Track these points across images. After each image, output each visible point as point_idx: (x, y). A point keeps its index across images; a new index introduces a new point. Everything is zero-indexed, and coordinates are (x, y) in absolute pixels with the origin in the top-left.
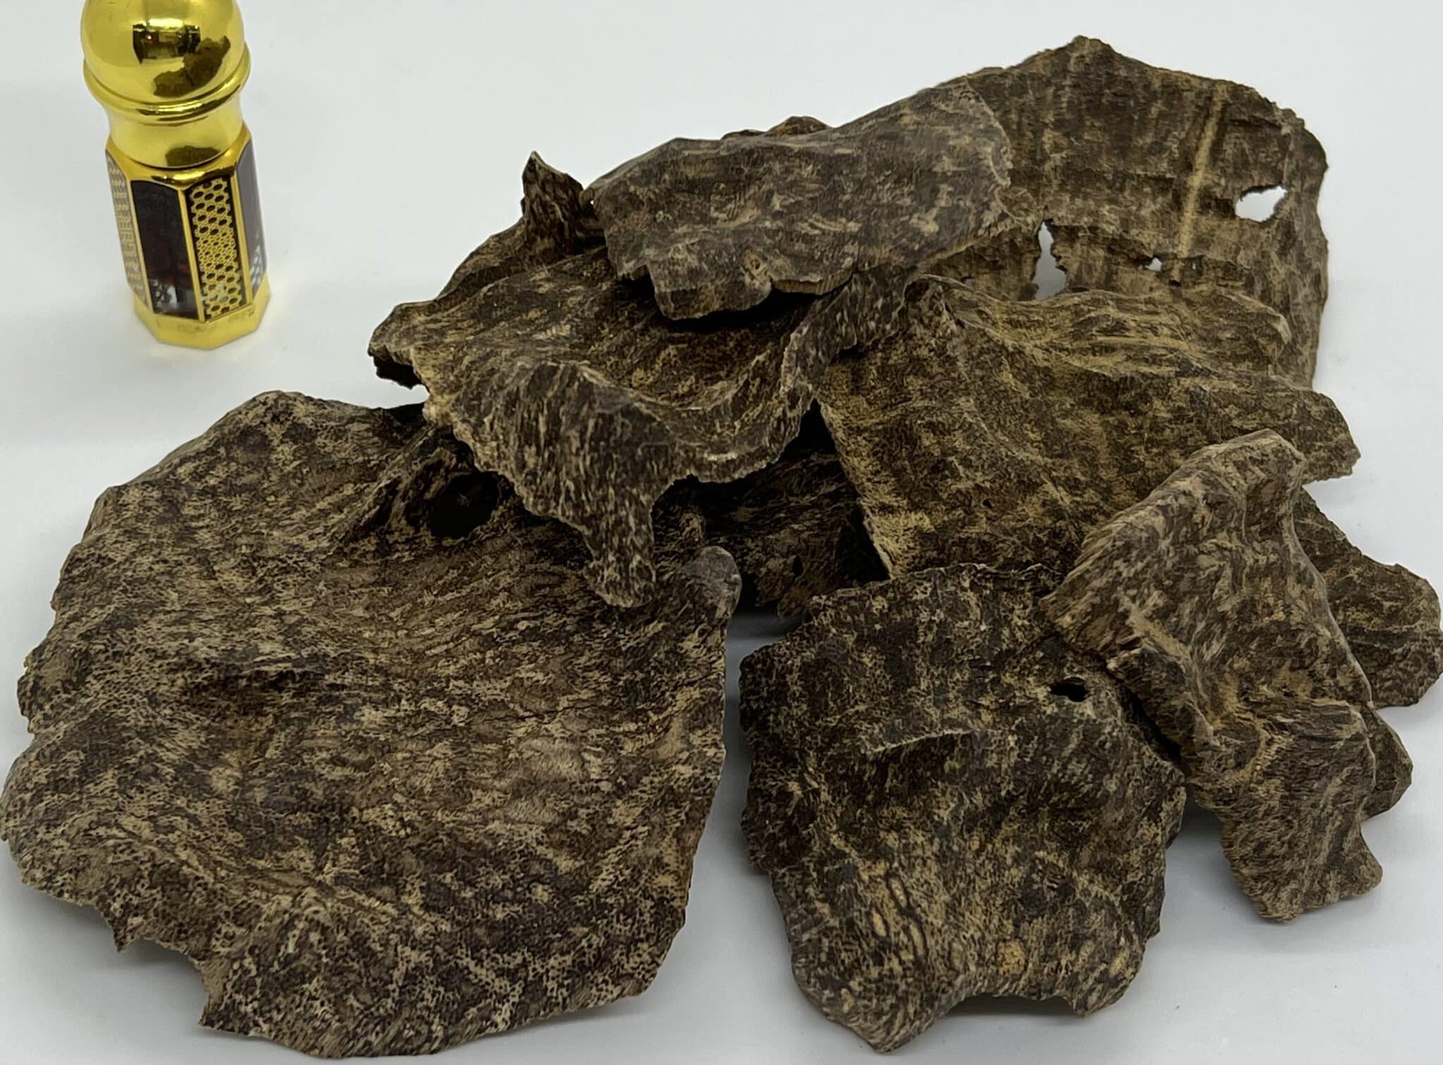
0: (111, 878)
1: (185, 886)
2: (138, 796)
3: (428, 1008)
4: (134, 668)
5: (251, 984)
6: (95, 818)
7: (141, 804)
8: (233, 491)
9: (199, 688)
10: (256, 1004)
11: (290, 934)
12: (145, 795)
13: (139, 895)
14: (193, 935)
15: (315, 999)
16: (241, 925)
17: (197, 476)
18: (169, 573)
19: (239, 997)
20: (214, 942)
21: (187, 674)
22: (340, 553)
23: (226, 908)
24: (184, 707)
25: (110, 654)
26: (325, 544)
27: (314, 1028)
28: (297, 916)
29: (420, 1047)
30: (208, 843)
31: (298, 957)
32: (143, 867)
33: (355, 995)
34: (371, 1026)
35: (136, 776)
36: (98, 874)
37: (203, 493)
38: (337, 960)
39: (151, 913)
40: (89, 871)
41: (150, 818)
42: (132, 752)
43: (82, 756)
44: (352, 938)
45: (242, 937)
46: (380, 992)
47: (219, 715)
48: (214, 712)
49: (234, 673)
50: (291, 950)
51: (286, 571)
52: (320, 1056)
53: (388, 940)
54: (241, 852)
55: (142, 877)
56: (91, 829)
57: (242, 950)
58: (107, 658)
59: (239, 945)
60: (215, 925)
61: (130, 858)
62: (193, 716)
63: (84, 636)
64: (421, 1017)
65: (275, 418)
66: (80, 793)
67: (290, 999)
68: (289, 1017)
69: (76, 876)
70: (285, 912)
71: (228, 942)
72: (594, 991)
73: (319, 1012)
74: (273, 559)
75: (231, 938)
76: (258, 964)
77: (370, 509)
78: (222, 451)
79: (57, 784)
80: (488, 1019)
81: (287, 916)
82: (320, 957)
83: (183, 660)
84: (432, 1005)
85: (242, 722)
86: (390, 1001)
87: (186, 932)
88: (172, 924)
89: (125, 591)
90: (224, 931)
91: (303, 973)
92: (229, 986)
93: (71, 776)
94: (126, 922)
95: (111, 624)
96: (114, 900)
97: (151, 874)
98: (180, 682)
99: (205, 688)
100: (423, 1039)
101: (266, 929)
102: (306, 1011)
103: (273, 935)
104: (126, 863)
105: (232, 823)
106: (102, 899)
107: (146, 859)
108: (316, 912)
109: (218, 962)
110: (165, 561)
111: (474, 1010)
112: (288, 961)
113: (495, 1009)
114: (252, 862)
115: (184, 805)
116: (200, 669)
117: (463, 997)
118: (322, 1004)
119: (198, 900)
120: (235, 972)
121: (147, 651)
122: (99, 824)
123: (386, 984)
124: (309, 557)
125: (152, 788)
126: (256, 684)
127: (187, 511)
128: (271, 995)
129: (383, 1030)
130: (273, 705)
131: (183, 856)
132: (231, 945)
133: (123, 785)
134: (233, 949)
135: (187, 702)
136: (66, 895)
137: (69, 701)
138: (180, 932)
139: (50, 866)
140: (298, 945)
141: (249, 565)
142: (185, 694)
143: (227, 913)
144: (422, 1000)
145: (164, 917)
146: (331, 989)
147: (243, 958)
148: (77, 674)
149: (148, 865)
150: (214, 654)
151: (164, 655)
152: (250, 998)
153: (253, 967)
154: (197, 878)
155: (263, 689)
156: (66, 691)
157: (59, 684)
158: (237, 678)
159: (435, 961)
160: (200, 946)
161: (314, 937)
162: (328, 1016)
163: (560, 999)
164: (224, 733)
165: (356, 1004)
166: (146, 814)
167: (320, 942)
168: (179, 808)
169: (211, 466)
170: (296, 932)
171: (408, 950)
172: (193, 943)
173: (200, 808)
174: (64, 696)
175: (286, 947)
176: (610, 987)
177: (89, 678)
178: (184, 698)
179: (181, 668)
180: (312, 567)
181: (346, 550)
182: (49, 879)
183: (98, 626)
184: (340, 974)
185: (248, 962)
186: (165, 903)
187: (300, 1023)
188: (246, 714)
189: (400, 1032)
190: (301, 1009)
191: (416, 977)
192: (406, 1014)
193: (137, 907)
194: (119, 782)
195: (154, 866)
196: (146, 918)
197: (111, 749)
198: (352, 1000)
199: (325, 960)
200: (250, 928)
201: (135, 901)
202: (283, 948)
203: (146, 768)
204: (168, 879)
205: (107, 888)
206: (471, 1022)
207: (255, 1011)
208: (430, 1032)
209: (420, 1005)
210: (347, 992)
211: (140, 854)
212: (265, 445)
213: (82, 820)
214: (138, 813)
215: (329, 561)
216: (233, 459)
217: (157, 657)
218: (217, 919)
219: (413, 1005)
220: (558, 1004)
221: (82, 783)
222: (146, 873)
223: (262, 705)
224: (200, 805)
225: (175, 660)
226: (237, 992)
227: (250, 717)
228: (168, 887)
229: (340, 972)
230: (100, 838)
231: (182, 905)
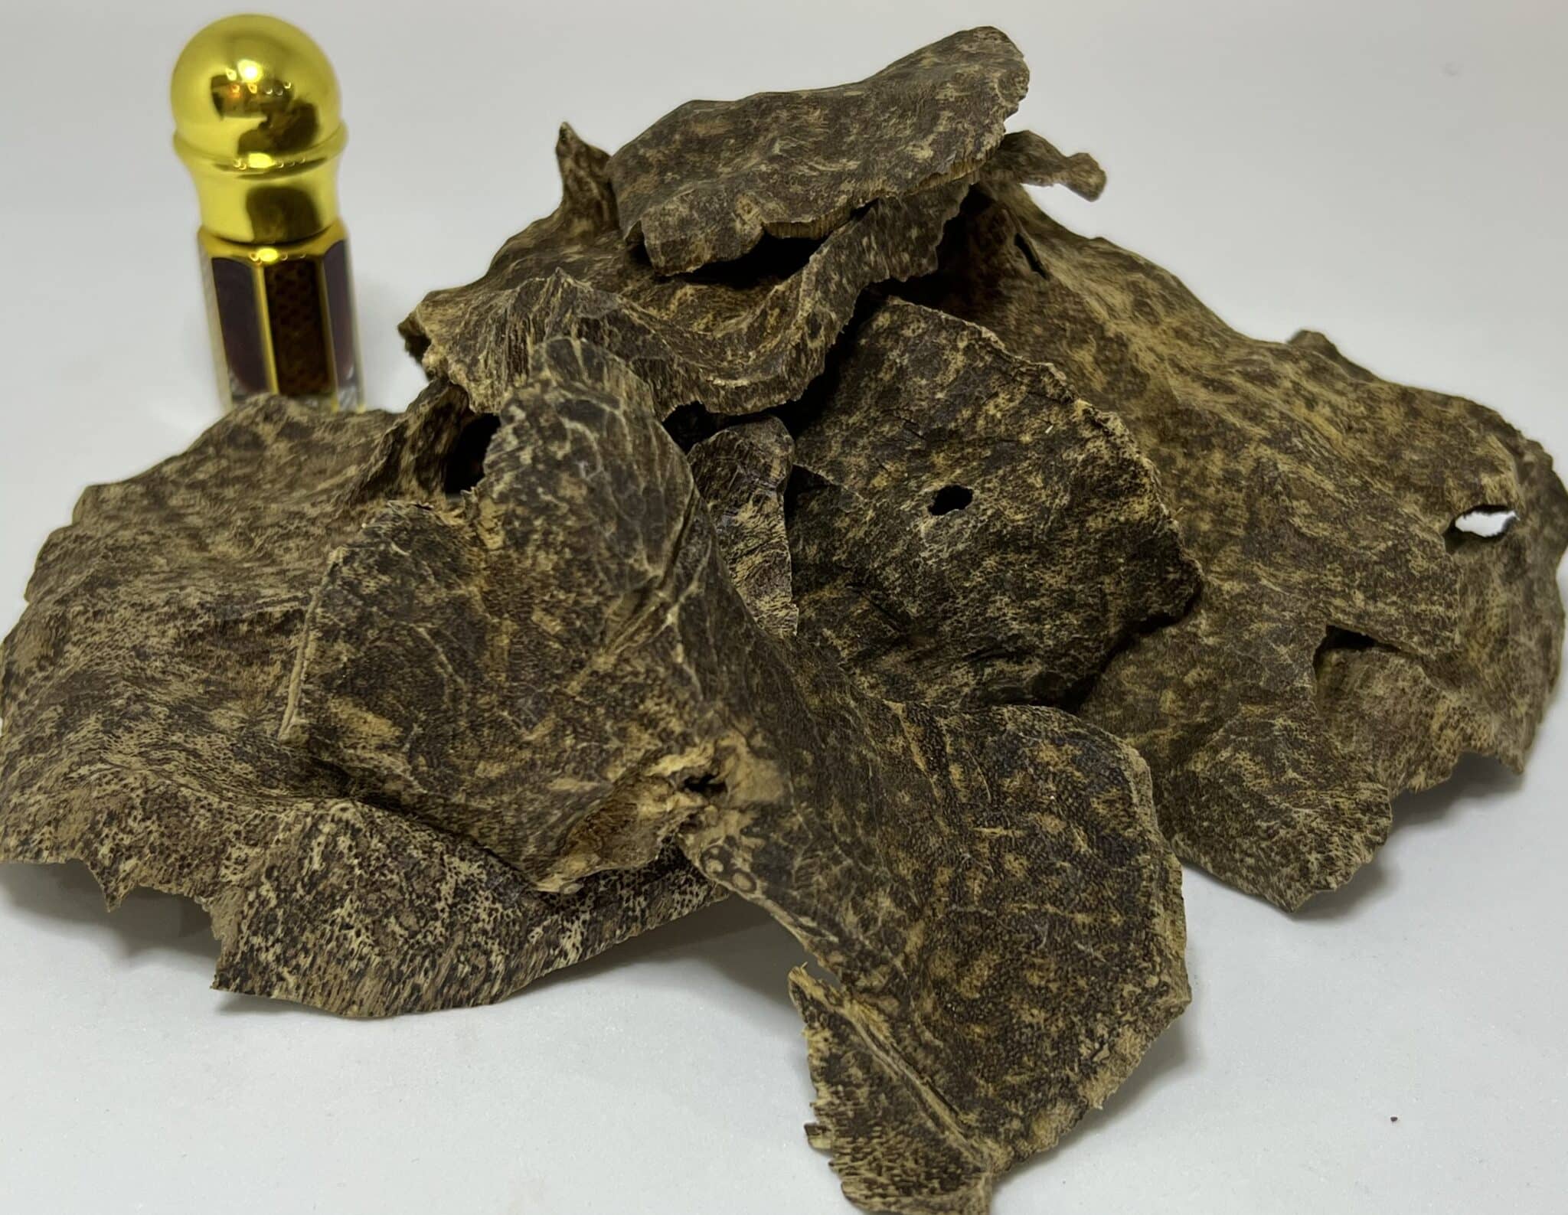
0: (96, 814)
1: (185, 810)
2: (128, 736)
3: (484, 932)
4: (118, 626)
5: (271, 919)
6: (76, 759)
7: (129, 742)
8: (224, 483)
9: (193, 638)
10: (278, 948)
11: (314, 843)
12: (135, 735)
13: (131, 832)
14: (197, 866)
15: (349, 927)
16: (255, 845)
17: (184, 472)
18: (156, 543)
19: (257, 941)
20: (223, 871)
21: (179, 623)
22: (346, 517)
23: (235, 827)
24: (177, 659)
25: (90, 614)
26: (329, 508)
27: (351, 972)
28: (321, 817)
29: (478, 991)
30: (211, 774)
31: (325, 875)
32: (133, 795)
33: (397, 918)
34: (419, 959)
35: (124, 716)
36: (81, 816)
37: (191, 486)
38: (372, 874)
39: (146, 850)
40: (71, 817)
41: (140, 754)
42: (118, 695)
43: (60, 709)
44: (389, 846)
45: (257, 858)
46: (427, 915)
47: (219, 666)
48: (212, 664)
49: (234, 617)
50: (316, 866)
51: (288, 536)
52: (359, 1017)
53: (432, 849)
54: (250, 783)
55: (133, 808)
56: (71, 771)
57: (257, 874)
58: (87, 620)
59: (253, 867)
60: (224, 851)
61: (117, 787)
62: (188, 669)
63: (61, 602)
64: (476, 945)
65: (267, 418)
66: (59, 746)
67: (318, 933)
68: (319, 961)
69: (56, 828)
70: (307, 815)
71: (241, 868)
72: (677, 896)
73: (355, 945)
74: (272, 526)
75: (243, 862)
76: (277, 889)
78: (211, 450)
79: (31, 747)
80: (556, 945)
81: (309, 820)
82: (352, 868)
83: (174, 609)
84: (489, 927)
85: (245, 674)
86: (438, 924)
87: (189, 865)
88: (171, 860)
89: (105, 557)
90: (234, 856)
91: (332, 895)
92: (244, 928)
93: (48, 731)
94: (117, 871)
95: (90, 586)
96: (102, 843)
97: (144, 802)
98: (172, 632)
99: (201, 636)
100: (481, 977)
101: (286, 842)
102: (339, 946)
103: (294, 848)
104: (114, 794)
105: (240, 755)
106: (88, 844)
107: (137, 784)
108: (344, 810)
109: (229, 893)
110: (151, 533)
111: (539, 930)
112: (312, 882)
113: (564, 930)
114: (267, 791)
115: (181, 741)
116: (194, 615)
117: (525, 914)
118: (358, 934)
119: (203, 823)
120: (251, 905)
121: (133, 605)
122: (80, 764)
123: (433, 902)
124: (313, 521)
125: (142, 727)
126: (259, 629)
127: (174, 502)
128: (296, 930)
129: (433, 964)
130: (280, 652)
131: (182, 781)
132: (242, 872)
133: (108, 727)
134: (247, 874)
135: (181, 654)
136: (45, 854)
137: (47, 678)
138: (181, 867)
139: (26, 827)
140: (325, 857)
141: (244, 538)
142: (178, 645)
143: (237, 833)
144: (477, 921)
145: (163, 852)
146: (367, 912)
147: (259, 884)
148: (54, 646)
149: (140, 792)
150: (209, 598)
151: (152, 607)
152: (271, 939)
153: (272, 895)
154: (199, 799)
155: (268, 634)
156: (42, 668)
157: (34, 663)
158: (236, 622)
159: (489, 874)
160: (207, 879)
161: (344, 842)
162: (366, 950)
163: (638, 913)
164: (225, 685)
165: (398, 930)
166: (136, 751)
167: (350, 848)
168: (175, 744)
169: (198, 463)
170: (322, 839)
171: (456, 861)
172: (197, 876)
173: (200, 743)
174: (40, 675)
175: (311, 862)
176: (695, 888)
177: (69, 647)
178: (177, 650)
179: (173, 617)
180: (318, 531)
181: (353, 513)
182: (25, 843)
183: (76, 588)
184: (379, 890)
185: (267, 890)
186: (162, 835)
187: (333, 968)
188: (250, 664)
189: (453, 968)
190: (333, 944)
191: (468, 893)
192: (459, 940)
193: (129, 848)
194: (104, 724)
195: (146, 792)
196: (140, 859)
197: (93, 697)
198: (392, 925)
199: (357, 872)
200: (266, 845)
201: (127, 841)
202: (306, 862)
203: (137, 708)
204: (166, 804)
205: (92, 829)
206: (536, 948)
207: (278, 959)
208: (489, 965)
209: (474, 927)
210: (387, 915)
211: (131, 780)
212: (257, 443)
213: (62, 768)
214: (128, 750)
215: (335, 525)
216: (223, 456)
217: (143, 610)
218: (226, 842)
219: (467, 928)
220: (635, 919)
221: (60, 735)
222: (138, 801)
223: (267, 652)
224: (199, 740)
225: (166, 609)
226: (255, 934)
227: (254, 668)
228: (164, 815)
229: (375, 887)
230: (82, 778)
231: (183, 833)
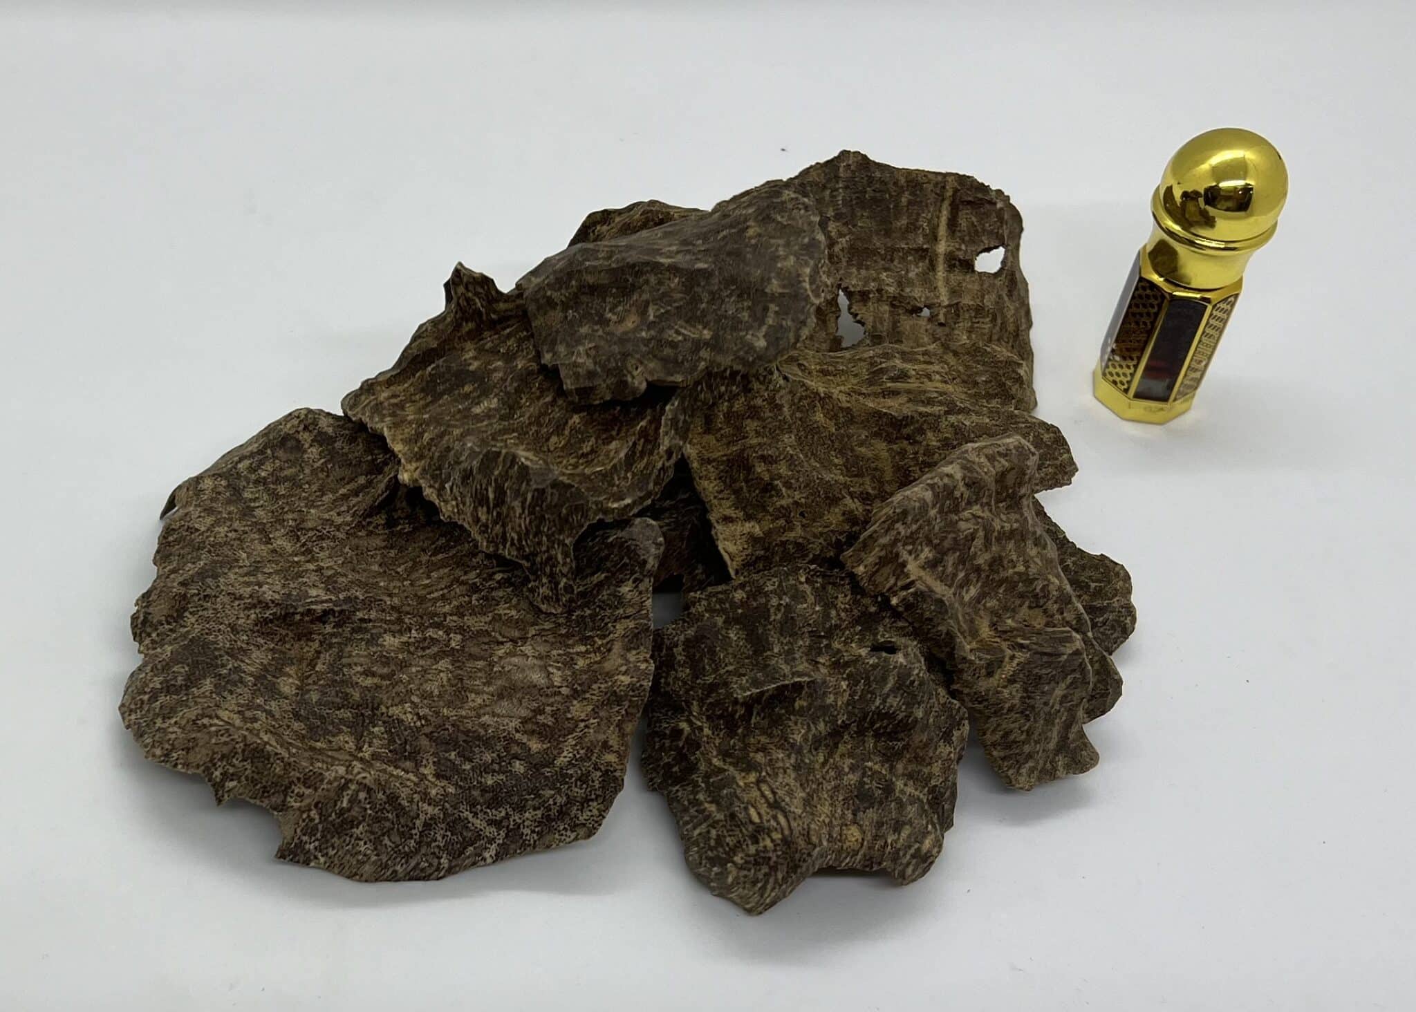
0: (214, 753)
1: (268, 760)
2: (229, 698)
3: (438, 847)
4: (219, 606)
5: (315, 828)
6: (200, 712)
7: (231, 702)
8: (278, 481)
9: (266, 621)
10: (317, 843)
11: (345, 793)
12: (234, 696)
13: (234, 766)
14: (273, 794)
15: (361, 840)
16: (309, 787)
17: (252, 470)
18: (239, 539)
19: (305, 838)
20: (289, 799)
21: (258, 611)
22: (360, 526)
23: (298, 775)
24: (256, 634)
25: (202, 596)
26: (349, 519)
27: (358, 861)
28: (351, 780)
29: (431, 875)
30: (281, 730)
31: (349, 810)
32: (237, 746)
33: (389, 837)
34: (399, 859)
35: (227, 682)
36: (204, 751)
37: (257, 482)
38: (377, 813)
39: (243, 779)
40: (197, 749)
41: (239, 712)
42: (223, 666)
43: (187, 669)
44: (388, 797)
45: (309, 796)
46: (406, 835)
47: (280, 640)
48: (277, 638)
49: (292, 611)
50: (345, 805)
51: (321, 538)
52: (359, 881)
53: (412, 799)
54: (304, 737)
55: (236, 753)
56: (198, 719)
57: (309, 805)
58: (199, 600)
59: (307, 801)
60: (290, 788)
61: (228, 739)
62: (262, 641)
63: (183, 584)
64: (434, 853)
65: (306, 428)
66: (186, 694)
67: (342, 840)
68: (340, 853)
69: (187, 753)
70: (342, 778)
71: (299, 799)
72: (557, 836)
73: (362, 849)
74: (312, 529)
75: (301, 796)
76: (320, 814)
77: (383, 493)
78: (269, 451)
79: (168, 688)
80: (480, 855)
81: (343, 781)
82: (366, 809)
83: (255, 601)
84: (442, 845)
85: (296, 646)
86: (413, 841)
87: (268, 792)
88: (258, 787)
89: (209, 552)
90: (296, 792)
91: (352, 821)
92: (298, 830)
93: (179, 683)
94: (223, 786)
95: (202, 574)
96: (216, 770)
97: (244, 751)
98: (253, 616)
99: (271, 621)
100: (433, 869)
101: (328, 790)
102: (353, 848)
103: (332, 794)
104: (226, 743)
105: (297, 716)
106: (207, 769)
107: (240, 740)
108: (365, 778)
109: (292, 813)
110: (236, 531)
111: (471, 848)
112: (342, 812)
113: (486, 848)
114: (312, 743)
115: (262, 703)
116: (267, 607)
117: (464, 839)
118: (365, 843)
119: (278, 769)
120: (304, 820)
121: (229, 594)
122: (203, 716)
123: (411, 829)
124: (338, 528)
125: (238, 690)
126: (307, 619)
127: (247, 495)
128: (329, 836)
129: (407, 862)
130: (319, 634)
131: (266, 739)
132: (301, 801)
133: (218, 689)
134: (303, 804)
135: (258, 631)
136: (180, 766)
137: (171, 630)
138: (263, 792)
139: (167, 746)
140: (350, 801)
141: (294, 534)
142: (256, 625)
143: (299, 779)
144: (435, 841)
145: (254, 782)
146: (372, 833)
147: (310, 810)
148: (177, 611)
149: (242, 745)
150: (277, 596)
151: (241, 598)
152: (313, 839)
153: (317, 817)
154: (276, 754)
155: (312, 622)
156: (169, 623)
157: (163, 618)
158: (294, 614)
159: (444, 814)
160: (279, 801)
161: (362, 795)
162: (369, 852)
163: (532, 842)
164: (284, 653)
165: (389, 843)
166: (236, 709)
167: (366, 799)
168: (259, 706)
169: (261, 463)
170: (350, 792)
171: (426, 806)
172: (273, 799)
173: (273, 706)
174: (167, 627)
175: (342, 802)
176: (569, 833)
177: (187, 614)
178: (256, 628)
179: (254, 606)
180: (341, 535)
181: (364, 523)
182: (166, 755)
183: (192, 576)
184: (379, 822)
185: (313, 813)
186: (253, 772)
187: (348, 857)
188: (299, 640)
189: (418, 864)
190: (350, 846)
191: (431, 825)
192: (423, 851)
193: (232, 775)
194: (215, 686)
195: (245, 745)
196: (239, 782)
197: (207, 664)
198: (386, 841)
199: (369, 812)
200: (316, 789)
201: (231, 770)
202: (339, 803)
203: (235, 677)
204: (256, 755)
205: (211, 761)
206: (469, 857)
207: (316, 848)
208: (440, 863)
209: (433, 844)
210: (383, 835)
211: (236, 737)
212: (299, 447)
213: (191, 713)
214: (230, 708)
215: (352, 531)
216: (277, 458)
217: (235, 599)
218: (291, 783)
219: (429, 844)
220: (530, 845)
221: (187, 687)
222: (240, 751)
223: (311, 633)
224: (273, 703)
225: (250, 600)
226: (304, 835)
227: (302, 642)
228: (256, 760)
229: (377, 820)
230: (205, 726)
231: (265, 773)
